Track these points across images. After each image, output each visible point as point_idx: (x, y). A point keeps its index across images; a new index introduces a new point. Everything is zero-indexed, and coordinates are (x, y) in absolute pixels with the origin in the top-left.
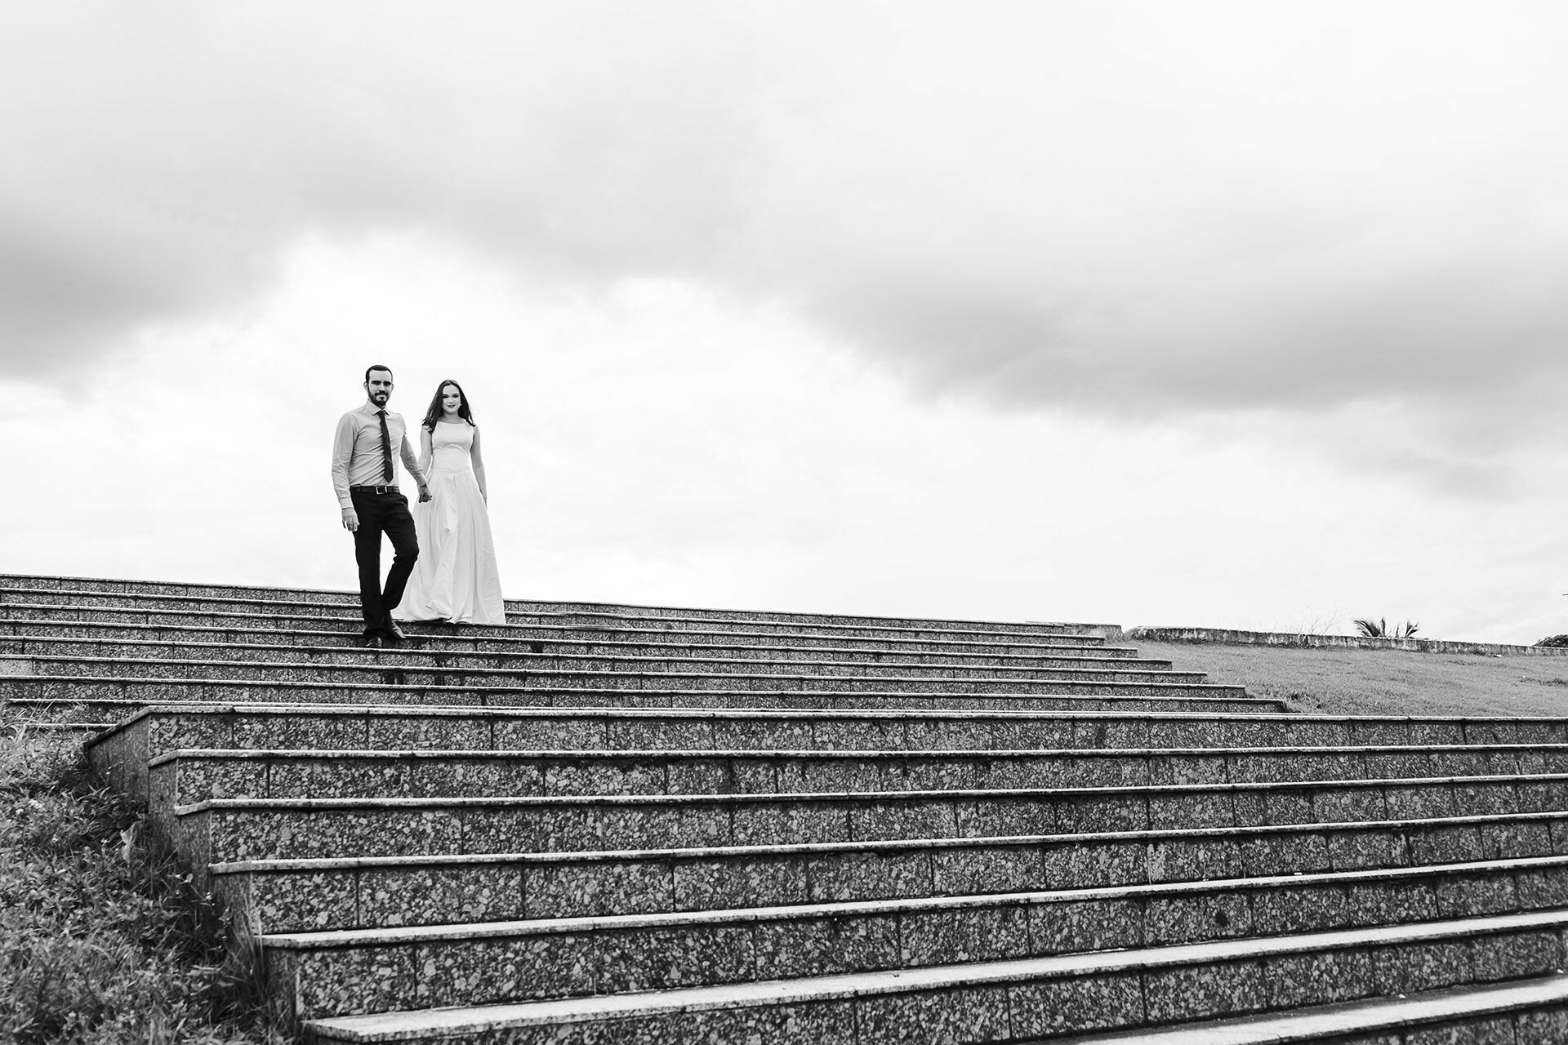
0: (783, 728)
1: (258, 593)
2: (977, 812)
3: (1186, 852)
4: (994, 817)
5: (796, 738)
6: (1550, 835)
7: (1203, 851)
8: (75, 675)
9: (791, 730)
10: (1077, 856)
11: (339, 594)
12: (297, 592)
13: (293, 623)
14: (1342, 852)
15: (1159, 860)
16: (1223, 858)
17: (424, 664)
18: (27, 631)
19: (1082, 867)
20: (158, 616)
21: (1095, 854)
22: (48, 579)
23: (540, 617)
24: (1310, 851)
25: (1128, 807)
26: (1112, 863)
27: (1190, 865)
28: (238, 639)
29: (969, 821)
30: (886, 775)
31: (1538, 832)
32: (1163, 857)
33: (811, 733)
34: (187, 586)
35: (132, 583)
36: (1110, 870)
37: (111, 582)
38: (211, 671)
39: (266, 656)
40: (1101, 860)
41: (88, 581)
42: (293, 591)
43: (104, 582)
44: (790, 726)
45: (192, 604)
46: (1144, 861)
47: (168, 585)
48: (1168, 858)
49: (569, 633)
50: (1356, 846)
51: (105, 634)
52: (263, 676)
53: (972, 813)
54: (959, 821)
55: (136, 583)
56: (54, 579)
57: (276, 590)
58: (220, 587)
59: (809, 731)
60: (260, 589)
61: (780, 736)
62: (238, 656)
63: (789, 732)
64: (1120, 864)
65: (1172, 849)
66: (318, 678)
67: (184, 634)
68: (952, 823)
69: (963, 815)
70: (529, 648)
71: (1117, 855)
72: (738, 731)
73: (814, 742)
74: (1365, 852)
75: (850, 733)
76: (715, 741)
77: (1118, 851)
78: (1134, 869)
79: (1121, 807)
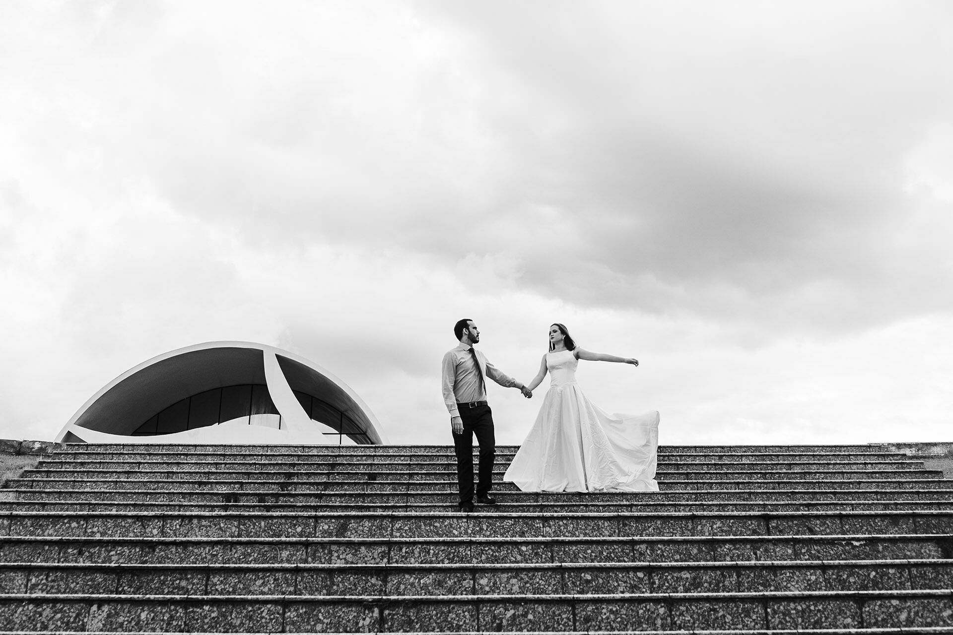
0: (64, 522)
1: (238, 448)
2: (47, 579)
3: (129, 612)
4: (61, 583)
5: (72, 529)
6: (575, 615)
7: (146, 612)
8: (39, 500)
9: (70, 524)
10: (23, 610)
11: (290, 447)
12: (263, 447)
13: (227, 466)
14: (300, 619)
15: (100, 617)
16: (165, 618)
17: (273, 490)
18: (54, 476)
19: (24, 618)
20: (146, 465)
21: (40, 609)
22: (116, 445)
23: (411, 456)
24: (262, 618)
25: (187, 579)
26: (53, 617)
27: (130, 622)
28: (174, 477)
29: (38, 585)
30: (64, 553)
31: (557, 612)
32: (105, 614)
33: (84, 526)
34: (195, 446)
35: (164, 445)
36: (51, 622)
37: (152, 445)
38: (117, 496)
39: (171, 487)
40: (45, 614)
41: (138, 445)
42: (260, 446)
43: (148, 445)
44: (69, 521)
45: (182, 457)
46: (85, 617)
47: (184, 445)
48: (109, 616)
49: (414, 466)
50: (317, 615)
51: (97, 476)
52: (148, 499)
53: (42, 580)
54: (29, 585)
55: (166, 445)
56: (120, 445)
57: (250, 446)
58: (215, 446)
59: (83, 525)
60: (239, 446)
61: (59, 528)
62: (155, 487)
63: (67, 525)
64: (61, 618)
65: (115, 609)
66: (182, 500)
67: (142, 475)
68: (23, 586)
69: (34, 581)
70: (366, 477)
71: (61, 611)
72: (29, 524)
73: (86, 532)
74: (325, 621)
75: (116, 526)
76: (10, 531)
77: (62, 608)
78: (73, 623)
79: (181, 579)
